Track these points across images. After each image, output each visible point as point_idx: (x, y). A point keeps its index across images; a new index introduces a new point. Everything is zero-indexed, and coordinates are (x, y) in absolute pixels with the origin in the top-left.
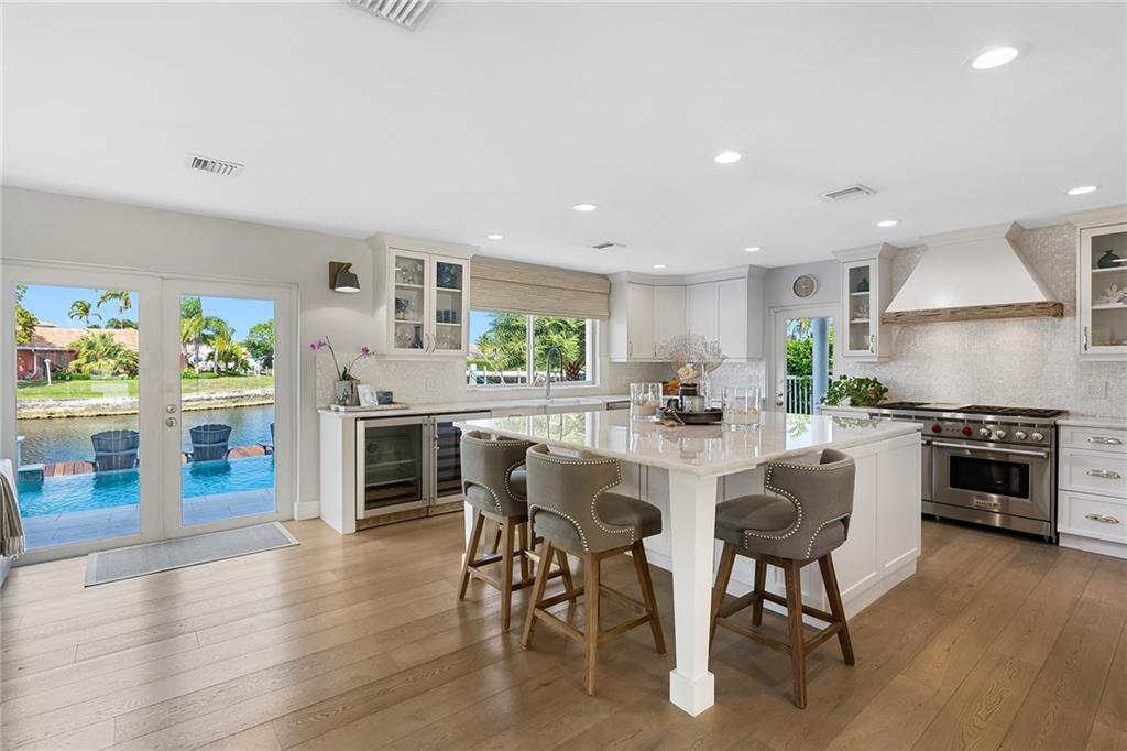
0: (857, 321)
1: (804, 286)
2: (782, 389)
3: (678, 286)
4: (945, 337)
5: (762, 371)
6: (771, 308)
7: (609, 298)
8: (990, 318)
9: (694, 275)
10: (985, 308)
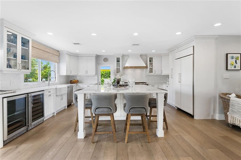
0: (117, 68)
1: (106, 60)
2: (100, 81)
3: (76, 56)
4: (129, 71)
5: (96, 77)
6: (98, 64)
7: (59, 57)
8: (140, 68)
9: (81, 54)
10: (139, 67)
